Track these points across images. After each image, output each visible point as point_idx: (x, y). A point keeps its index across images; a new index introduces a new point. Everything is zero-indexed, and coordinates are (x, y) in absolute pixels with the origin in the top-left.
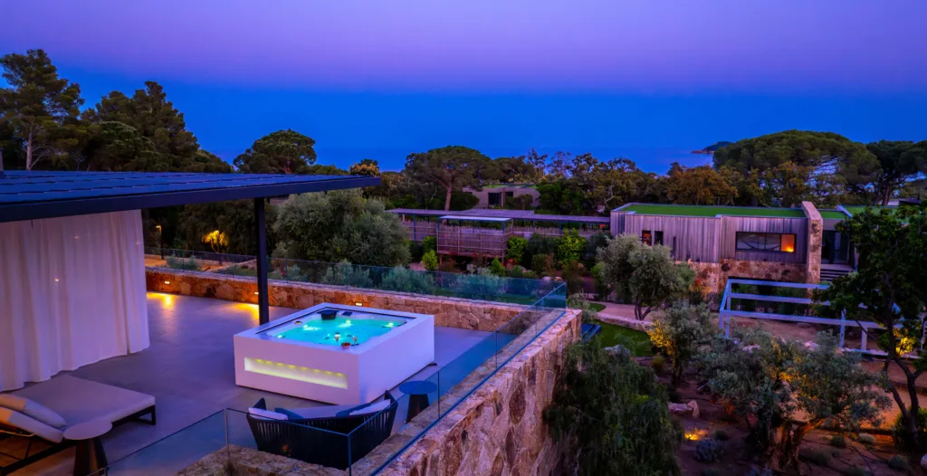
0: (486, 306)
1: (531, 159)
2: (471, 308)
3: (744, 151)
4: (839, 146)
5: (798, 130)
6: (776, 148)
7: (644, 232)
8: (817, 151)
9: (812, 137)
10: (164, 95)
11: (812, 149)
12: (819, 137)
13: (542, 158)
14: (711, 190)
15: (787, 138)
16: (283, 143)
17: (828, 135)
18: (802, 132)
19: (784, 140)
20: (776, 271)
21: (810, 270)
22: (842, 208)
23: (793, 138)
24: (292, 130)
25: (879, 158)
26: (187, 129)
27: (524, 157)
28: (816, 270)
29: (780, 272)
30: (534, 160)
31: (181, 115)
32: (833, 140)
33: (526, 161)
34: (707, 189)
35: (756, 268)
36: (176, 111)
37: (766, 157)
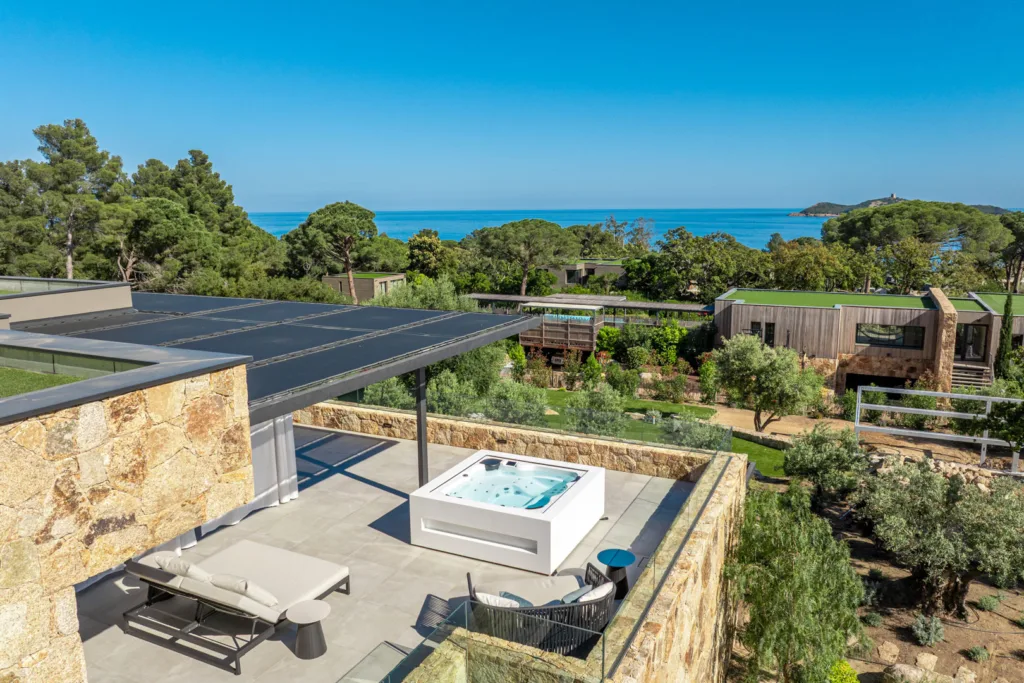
0: (645, 448)
1: (609, 226)
2: (627, 450)
3: (859, 225)
4: (969, 219)
5: (923, 200)
6: (897, 222)
7: (753, 323)
8: (943, 225)
9: (937, 209)
10: (210, 165)
11: (938, 223)
12: (946, 208)
14: (823, 271)
15: (909, 210)
16: (342, 217)
17: (957, 207)
18: (926, 203)
20: (901, 368)
21: (941, 369)
22: (975, 296)
23: (916, 210)
24: (350, 202)
25: (1014, 233)
26: (236, 203)
27: (601, 225)
28: (948, 369)
29: (905, 368)
30: (613, 229)
31: (229, 188)
32: (962, 212)
33: (603, 230)
34: (818, 270)
35: (879, 364)
36: (224, 183)
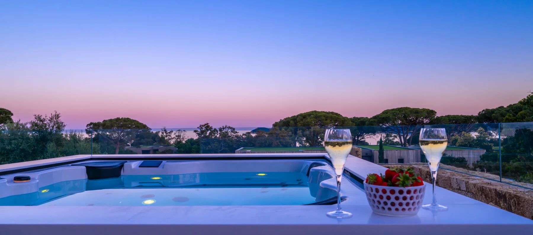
1: (163, 133)
3: (292, 122)
4: (338, 118)
6: (309, 120)
8: (328, 121)
11: (326, 120)
12: (328, 114)
13: (169, 133)
14: (280, 142)
15: (313, 114)
17: (332, 113)
18: (319, 112)
19: (312, 115)
23: (316, 114)
27: (159, 132)
30: (165, 134)
32: (335, 115)
33: (160, 134)
34: (278, 141)
37: (304, 125)
